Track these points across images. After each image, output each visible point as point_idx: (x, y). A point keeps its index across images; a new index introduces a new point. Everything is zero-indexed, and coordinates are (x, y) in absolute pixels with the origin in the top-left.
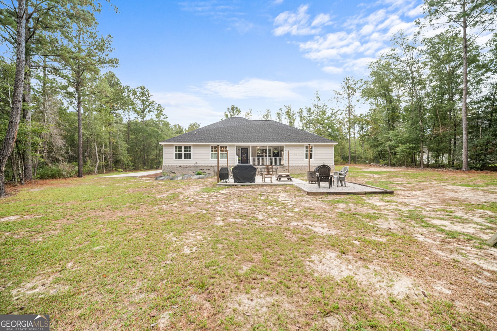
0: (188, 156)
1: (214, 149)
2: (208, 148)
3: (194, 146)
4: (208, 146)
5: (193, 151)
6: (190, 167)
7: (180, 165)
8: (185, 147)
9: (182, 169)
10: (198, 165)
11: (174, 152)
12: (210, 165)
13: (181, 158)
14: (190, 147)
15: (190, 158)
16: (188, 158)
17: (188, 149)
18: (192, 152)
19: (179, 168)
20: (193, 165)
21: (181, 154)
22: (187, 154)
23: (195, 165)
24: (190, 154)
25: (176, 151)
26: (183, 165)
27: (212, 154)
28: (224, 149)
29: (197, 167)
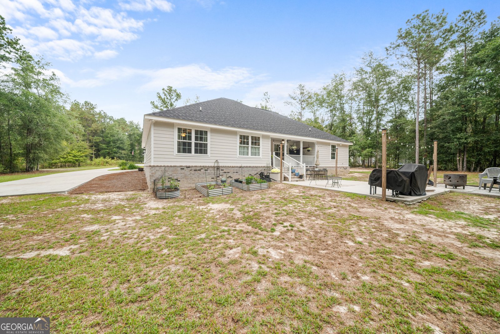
0: (202, 149)
1: (244, 140)
2: (234, 137)
3: (214, 131)
4: (235, 133)
5: (211, 140)
6: (206, 168)
7: (188, 165)
8: (197, 132)
9: (193, 172)
10: (220, 165)
11: (176, 139)
12: (239, 165)
13: (190, 151)
14: (206, 132)
15: (205, 152)
16: (201, 153)
17: (201, 135)
18: (209, 142)
19: (187, 171)
20: (212, 165)
21: (190, 144)
22: (201, 144)
23: (216, 165)
24: (206, 145)
25: (179, 137)
26: (194, 164)
27: (240, 146)
28: (256, 141)
29: (218, 168)
